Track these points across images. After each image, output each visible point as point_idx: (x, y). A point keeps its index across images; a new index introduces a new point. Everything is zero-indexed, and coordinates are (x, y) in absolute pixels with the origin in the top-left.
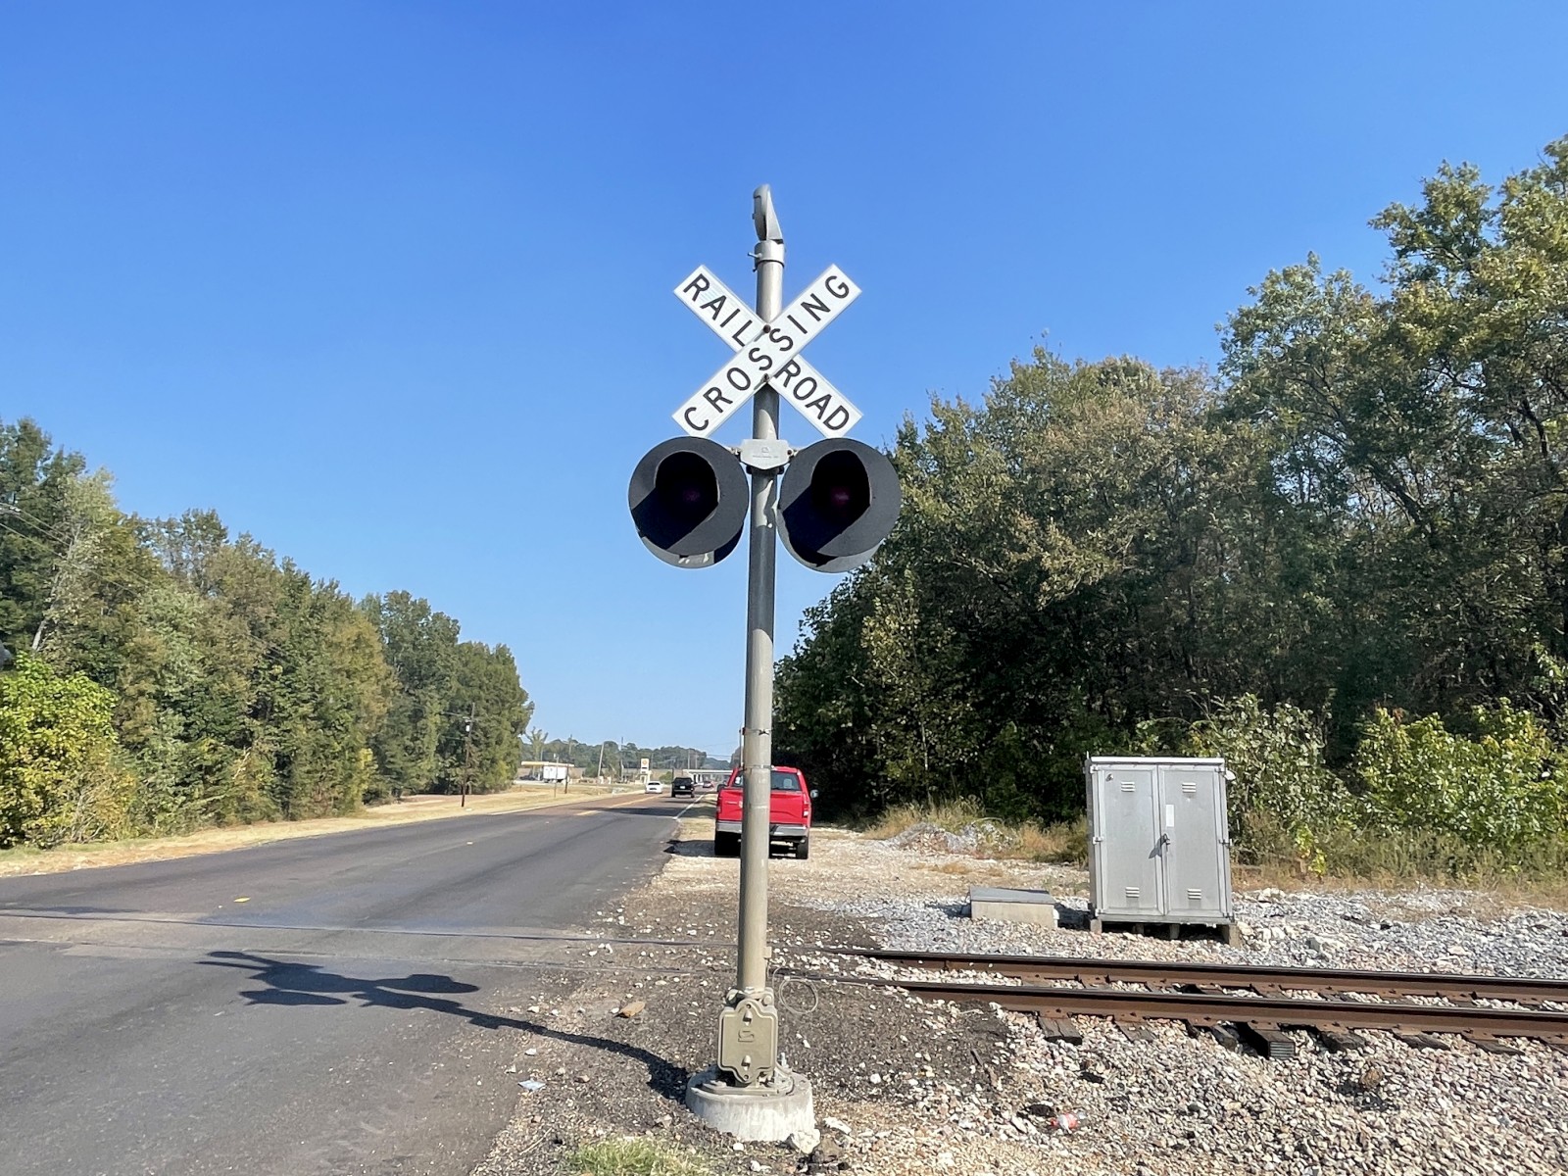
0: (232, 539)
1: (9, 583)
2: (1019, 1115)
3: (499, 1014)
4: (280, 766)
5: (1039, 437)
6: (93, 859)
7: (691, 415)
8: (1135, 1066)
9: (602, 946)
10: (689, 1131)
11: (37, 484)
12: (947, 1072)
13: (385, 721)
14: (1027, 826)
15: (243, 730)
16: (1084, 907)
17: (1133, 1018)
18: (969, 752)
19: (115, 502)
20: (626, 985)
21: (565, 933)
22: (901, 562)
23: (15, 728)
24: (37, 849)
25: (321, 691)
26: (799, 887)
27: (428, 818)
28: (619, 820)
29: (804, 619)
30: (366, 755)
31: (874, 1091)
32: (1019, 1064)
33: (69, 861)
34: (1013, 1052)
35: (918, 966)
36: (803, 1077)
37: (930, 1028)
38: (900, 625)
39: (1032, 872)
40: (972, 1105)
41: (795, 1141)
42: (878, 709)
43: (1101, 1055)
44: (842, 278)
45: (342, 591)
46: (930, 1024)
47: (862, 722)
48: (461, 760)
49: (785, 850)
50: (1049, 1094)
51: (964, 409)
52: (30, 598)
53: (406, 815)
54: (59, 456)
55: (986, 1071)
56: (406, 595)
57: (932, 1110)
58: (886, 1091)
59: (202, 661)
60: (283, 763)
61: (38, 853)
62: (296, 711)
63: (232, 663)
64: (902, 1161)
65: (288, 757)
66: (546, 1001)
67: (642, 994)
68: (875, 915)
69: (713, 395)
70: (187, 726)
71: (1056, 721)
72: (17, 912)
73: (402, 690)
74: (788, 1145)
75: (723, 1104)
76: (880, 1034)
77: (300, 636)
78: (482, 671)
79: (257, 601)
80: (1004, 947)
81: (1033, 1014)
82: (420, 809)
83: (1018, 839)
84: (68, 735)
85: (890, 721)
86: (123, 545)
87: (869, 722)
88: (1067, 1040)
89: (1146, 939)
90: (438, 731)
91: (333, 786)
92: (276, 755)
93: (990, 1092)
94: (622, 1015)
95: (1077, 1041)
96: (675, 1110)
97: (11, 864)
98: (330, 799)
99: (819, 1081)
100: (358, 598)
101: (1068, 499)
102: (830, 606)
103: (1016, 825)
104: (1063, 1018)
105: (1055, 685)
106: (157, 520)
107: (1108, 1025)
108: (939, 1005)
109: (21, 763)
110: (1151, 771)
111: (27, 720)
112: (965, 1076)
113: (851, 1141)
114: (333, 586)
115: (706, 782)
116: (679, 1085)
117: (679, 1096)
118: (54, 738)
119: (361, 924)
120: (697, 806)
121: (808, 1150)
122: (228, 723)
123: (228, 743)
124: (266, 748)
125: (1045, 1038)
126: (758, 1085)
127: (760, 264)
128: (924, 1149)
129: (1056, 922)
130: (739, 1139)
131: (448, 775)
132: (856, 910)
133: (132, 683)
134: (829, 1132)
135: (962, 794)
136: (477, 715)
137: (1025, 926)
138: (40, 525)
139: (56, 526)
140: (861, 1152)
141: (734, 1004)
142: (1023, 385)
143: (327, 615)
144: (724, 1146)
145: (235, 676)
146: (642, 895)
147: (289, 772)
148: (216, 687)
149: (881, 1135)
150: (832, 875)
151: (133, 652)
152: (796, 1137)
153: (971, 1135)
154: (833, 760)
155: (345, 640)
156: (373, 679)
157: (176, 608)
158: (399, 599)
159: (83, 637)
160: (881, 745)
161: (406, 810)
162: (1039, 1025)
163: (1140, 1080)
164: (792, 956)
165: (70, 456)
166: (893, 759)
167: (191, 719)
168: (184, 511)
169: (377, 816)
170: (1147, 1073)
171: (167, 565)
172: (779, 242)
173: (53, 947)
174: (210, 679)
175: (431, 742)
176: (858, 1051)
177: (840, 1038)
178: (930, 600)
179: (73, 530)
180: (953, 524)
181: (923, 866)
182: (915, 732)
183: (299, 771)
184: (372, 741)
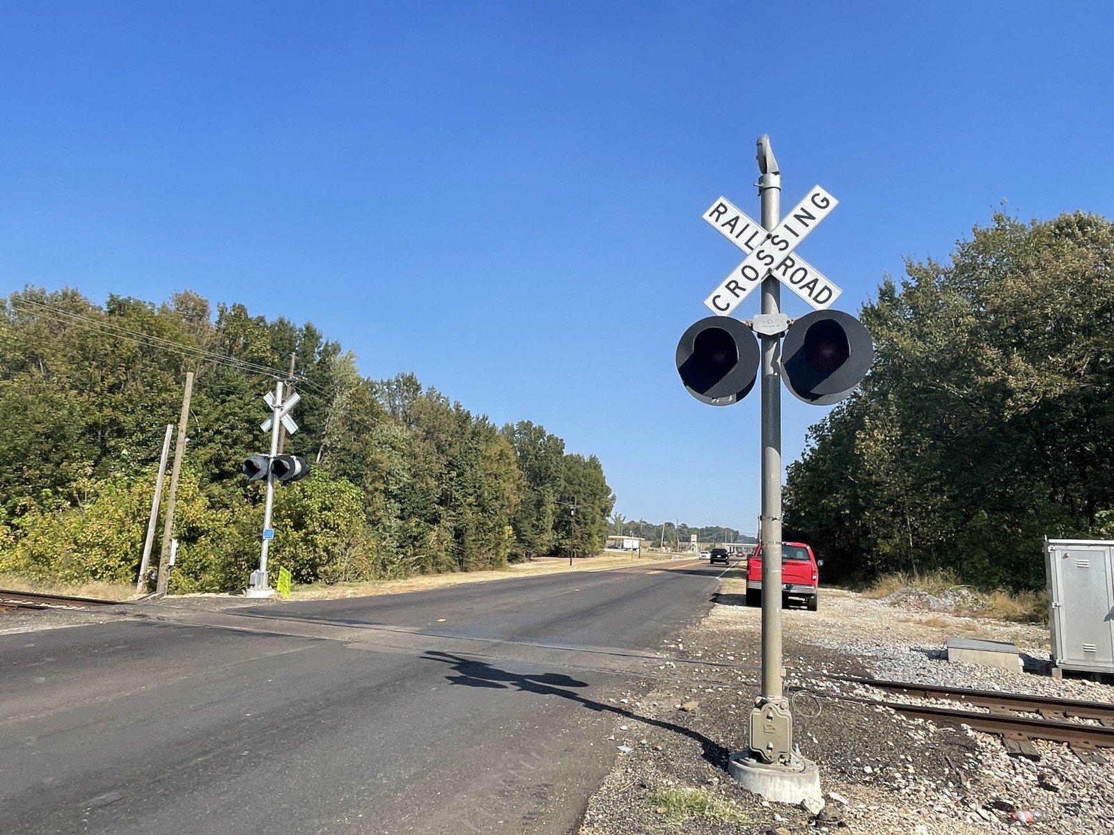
0: (424, 391)
1: (303, 423)
2: (984, 807)
3: (602, 702)
4: (457, 536)
5: (1000, 285)
6: (356, 591)
7: (717, 300)
8: (1086, 781)
9: (668, 663)
10: (731, 789)
11: (315, 362)
12: (925, 770)
13: (520, 508)
14: (997, 593)
15: (435, 513)
16: (1047, 658)
17: (1086, 745)
18: (947, 534)
19: (358, 370)
20: (684, 690)
21: (642, 653)
22: (885, 388)
23: (311, 511)
24: (325, 584)
25: (480, 487)
26: (810, 631)
27: (549, 572)
28: (677, 577)
29: (809, 433)
30: (509, 530)
31: (867, 779)
32: (985, 771)
33: (343, 592)
34: (980, 762)
35: (903, 693)
36: (814, 763)
37: (912, 738)
38: (886, 436)
39: (1002, 629)
40: (945, 796)
41: (806, 805)
42: (870, 500)
43: (1056, 771)
44: (824, 194)
45: (490, 422)
46: (912, 735)
47: (857, 510)
48: (569, 533)
49: (799, 604)
50: (1010, 796)
51: (935, 267)
52: (314, 432)
53: (535, 570)
54: (327, 345)
55: (958, 774)
56: (530, 423)
57: (912, 796)
58: (876, 779)
59: (409, 469)
60: (459, 534)
61: (326, 587)
62: (465, 501)
63: (426, 470)
64: (886, 826)
65: (462, 530)
66: (632, 696)
67: (695, 697)
68: (870, 654)
69: (733, 286)
70: (402, 510)
71: (1023, 510)
72: (320, 621)
73: (529, 487)
74: (802, 807)
75: (754, 774)
76: (872, 739)
77: (466, 452)
78: (580, 474)
79: (440, 430)
80: (976, 684)
81: (998, 735)
82: (544, 566)
83: (990, 602)
84: (339, 516)
85: (881, 509)
86: (363, 398)
87: (863, 509)
88: (1027, 757)
89: (1103, 686)
90: (553, 514)
91: (489, 550)
92: (454, 529)
93: (960, 788)
94: (683, 709)
95: (1036, 758)
96: (721, 775)
97: (313, 593)
98: (488, 558)
99: (825, 767)
100: (500, 427)
101: (1027, 332)
102: (829, 423)
103: (988, 591)
104: (1024, 741)
105: (1021, 481)
106: (382, 381)
107: (1064, 748)
108: (920, 722)
109: (315, 533)
110: (1104, 552)
111: (317, 506)
112: (941, 775)
113: (848, 809)
114: (485, 419)
115: (739, 553)
116: (723, 759)
117: (724, 766)
118: (332, 517)
119: (512, 639)
120: (733, 569)
121: (816, 812)
122: (426, 508)
123: (426, 521)
124: (448, 524)
125: (1008, 754)
126: (779, 764)
127: (763, 191)
128: (904, 821)
129: (1021, 668)
130: (766, 799)
131: (560, 544)
132: (854, 650)
133: (371, 484)
134: (832, 802)
135: (942, 566)
136: (578, 504)
137: (994, 669)
138: (318, 387)
139: (326, 388)
140: (855, 818)
141: (760, 706)
142: (984, 244)
143: (481, 438)
144: (756, 802)
145: (429, 478)
146: (696, 631)
147: (463, 540)
148: (418, 486)
149: (871, 808)
150: (836, 624)
151: (371, 463)
152: (807, 802)
153: (943, 816)
154: (835, 538)
155: (493, 454)
156: (511, 480)
157: (394, 436)
158: (526, 427)
159: (343, 455)
160: (873, 527)
161: (535, 567)
162: (1003, 744)
163: (1090, 793)
164: (804, 679)
165: (333, 344)
166: (884, 538)
167: (405, 506)
168: (396, 375)
169: (517, 571)
170: (1097, 788)
171: (387, 409)
172: (776, 173)
173: (341, 643)
174: (414, 480)
175: (549, 522)
176: (854, 750)
177: (841, 739)
178: (909, 417)
179: (336, 390)
180: (927, 357)
181: (908, 620)
182: (901, 518)
183: (469, 539)
184: (512, 521)
